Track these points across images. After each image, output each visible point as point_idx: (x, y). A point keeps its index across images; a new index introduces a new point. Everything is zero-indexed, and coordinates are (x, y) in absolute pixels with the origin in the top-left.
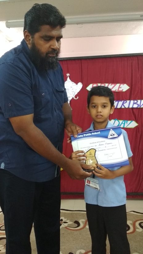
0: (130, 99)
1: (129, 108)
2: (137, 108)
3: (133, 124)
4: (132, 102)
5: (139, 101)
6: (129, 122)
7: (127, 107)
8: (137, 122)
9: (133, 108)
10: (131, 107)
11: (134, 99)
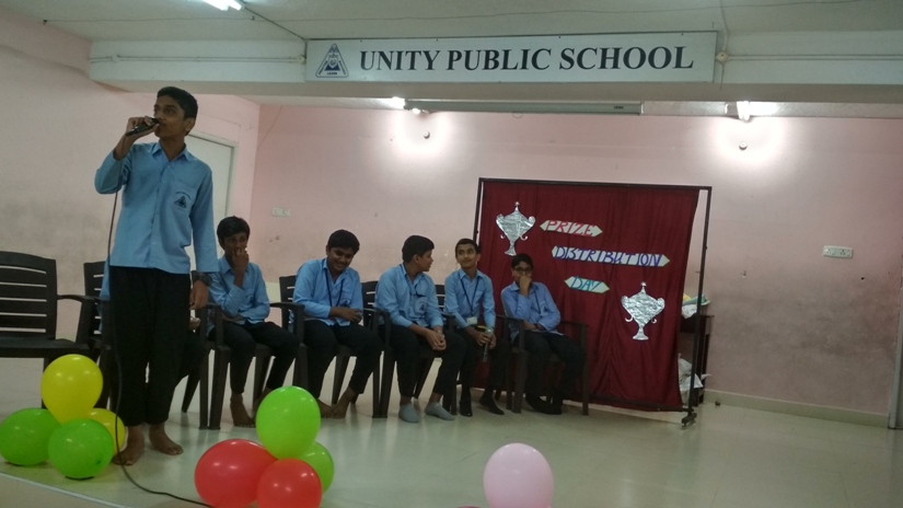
0: (601, 250)
1: (597, 262)
2: (609, 263)
3: (601, 288)
4: (604, 253)
5: (614, 253)
6: (596, 283)
7: (595, 259)
8: (608, 285)
9: (604, 263)
10: (601, 260)
11: (607, 251)
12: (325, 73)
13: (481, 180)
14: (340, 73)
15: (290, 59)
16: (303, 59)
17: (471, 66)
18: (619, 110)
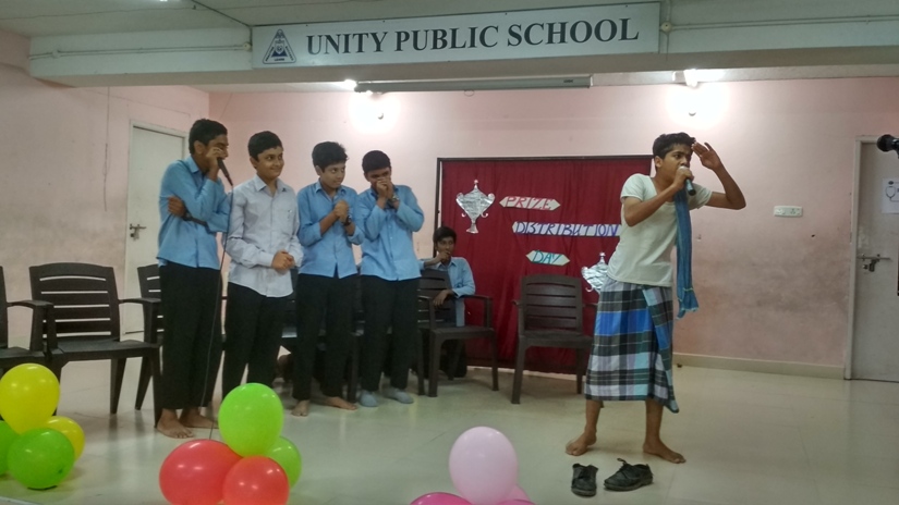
0: (560, 222)
1: (557, 235)
2: (569, 236)
3: (561, 260)
4: (563, 226)
5: (573, 225)
6: (556, 255)
7: (555, 233)
8: (568, 257)
9: (563, 236)
10: (560, 233)
11: (566, 223)
12: (272, 59)
13: (439, 160)
14: (287, 59)
15: (236, 48)
16: (248, 46)
17: (419, 47)
18: (569, 84)
